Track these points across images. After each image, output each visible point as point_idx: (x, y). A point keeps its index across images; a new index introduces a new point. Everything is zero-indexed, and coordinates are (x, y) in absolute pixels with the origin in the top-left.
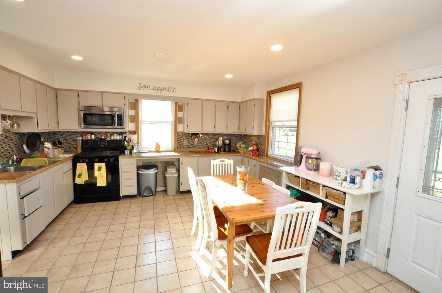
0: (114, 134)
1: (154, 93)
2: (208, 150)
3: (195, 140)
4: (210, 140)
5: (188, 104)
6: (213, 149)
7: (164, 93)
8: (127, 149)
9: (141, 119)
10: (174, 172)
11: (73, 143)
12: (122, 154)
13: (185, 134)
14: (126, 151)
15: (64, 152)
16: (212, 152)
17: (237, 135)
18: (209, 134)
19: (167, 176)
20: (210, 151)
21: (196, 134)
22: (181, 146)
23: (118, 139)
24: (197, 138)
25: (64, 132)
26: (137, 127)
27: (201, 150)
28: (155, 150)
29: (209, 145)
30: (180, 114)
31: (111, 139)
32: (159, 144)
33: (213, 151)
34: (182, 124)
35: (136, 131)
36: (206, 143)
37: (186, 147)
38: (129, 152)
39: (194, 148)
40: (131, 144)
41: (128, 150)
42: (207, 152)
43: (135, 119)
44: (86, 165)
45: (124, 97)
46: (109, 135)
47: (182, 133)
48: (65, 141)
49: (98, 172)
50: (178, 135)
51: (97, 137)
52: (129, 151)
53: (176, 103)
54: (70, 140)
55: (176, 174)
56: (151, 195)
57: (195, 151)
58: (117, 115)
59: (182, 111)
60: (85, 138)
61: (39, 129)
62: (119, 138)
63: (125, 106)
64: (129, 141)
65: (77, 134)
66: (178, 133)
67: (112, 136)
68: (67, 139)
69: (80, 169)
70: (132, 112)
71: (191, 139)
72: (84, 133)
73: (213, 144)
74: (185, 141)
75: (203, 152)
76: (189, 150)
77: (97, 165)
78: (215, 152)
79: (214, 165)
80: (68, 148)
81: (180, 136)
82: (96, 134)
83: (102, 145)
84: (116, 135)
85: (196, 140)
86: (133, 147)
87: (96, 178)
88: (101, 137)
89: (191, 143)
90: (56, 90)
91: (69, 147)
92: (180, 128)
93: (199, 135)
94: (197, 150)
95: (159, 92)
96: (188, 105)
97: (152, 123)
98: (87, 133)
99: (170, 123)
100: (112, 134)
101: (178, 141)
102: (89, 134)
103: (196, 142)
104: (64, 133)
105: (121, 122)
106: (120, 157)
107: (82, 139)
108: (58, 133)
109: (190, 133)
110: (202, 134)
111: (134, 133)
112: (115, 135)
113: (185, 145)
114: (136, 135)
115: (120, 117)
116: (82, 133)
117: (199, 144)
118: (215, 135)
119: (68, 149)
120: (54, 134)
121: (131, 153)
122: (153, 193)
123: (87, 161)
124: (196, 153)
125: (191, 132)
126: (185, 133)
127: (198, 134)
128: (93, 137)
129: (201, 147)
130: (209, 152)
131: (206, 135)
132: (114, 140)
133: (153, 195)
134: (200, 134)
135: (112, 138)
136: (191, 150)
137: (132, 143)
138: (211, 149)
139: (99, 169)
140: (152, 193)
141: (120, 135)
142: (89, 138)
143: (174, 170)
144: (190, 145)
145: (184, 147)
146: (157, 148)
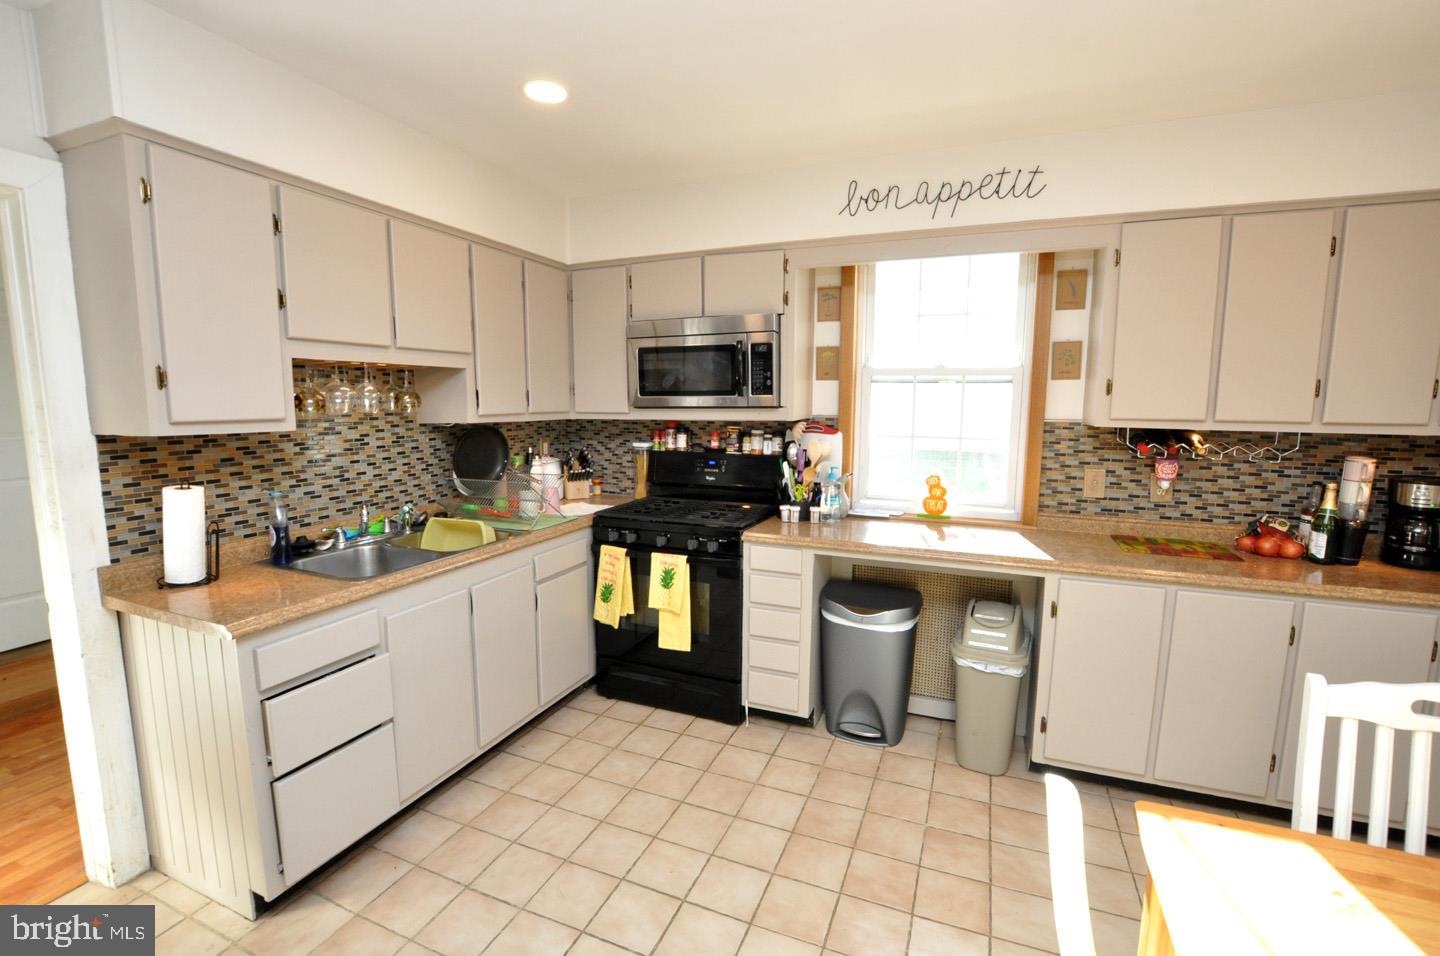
0: (754, 432)
1: (918, 219)
2: (1247, 542)
3: (1153, 471)
4: (1273, 476)
5: (1118, 253)
6: (1289, 536)
7: (975, 212)
8: (793, 499)
9: (867, 360)
10: (1006, 649)
11: (628, 462)
12: (765, 523)
13: (1095, 433)
14: (784, 509)
15: (603, 491)
16: (1278, 555)
18: (1268, 437)
19: (960, 662)
20: (1267, 545)
21: (1167, 440)
22: (1066, 499)
23: (767, 452)
24: (1172, 457)
25: (604, 422)
26: (845, 399)
27: (1197, 532)
28: (924, 512)
29: (1258, 505)
30: (1069, 325)
31: (740, 449)
32: (944, 484)
33: (1291, 549)
34: (1078, 377)
35: (837, 419)
36: (1234, 495)
37: (1092, 508)
38: (797, 515)
39: (1147, 516)
40: (808, 477)
41: (794, 504)
42: (1238, 548)
43: (837, 364)
44: (627, 554)
45: (786, 262)
46: (734, 436)
47: (1071, 426)
48: (608, 455)
49: (665, 590)
50: (1049, 438)
51: (697, 441)
52: (798, 509)
53: (1046, 261)
54: (620, 451)
55: (1013, 663)
56: (878, 735)
57: (1151, 535)
58: (753, 346)
59: (1079, 304)
60: (659, 443)
61: (481, 411)
62: (771, 447)
63: (786, 300)
64: (802, 462)
65: (640, 428)
66: (1050, 428)
67: (746, 439)
68: (612, 445)
69: (609, 567)
70: (827, 334)
71: (1128, 465)
72: (658, 427)
73: (1286, 499)
74: (1089, 473)
75: (1213, 546)
76: (1110, 524)
77: (659, 561)
78: (1306, 557)
79: (1333, 726)
80: (614, 478)
81: (1063, 447)
82: (696, 430)
83: (710, 474)
84: (760, 435)
85: (1166, 470)
86: (817, 491)
87: (656, 612)
88: (709, 441)
89: (1126, 484)
90: (569, 271)
91: (616, 475)
92: (1066, 402)
93: (1190, 443)
94: (1162, 531)
95: (945, 208)
96: (1117, 263)
97: (912, 377)
98: (667, 424)
99: (1009, 378)
100: (745, 431)
101: (1044, 469)
102: (671, 431)
103: (1165, 485)
104: (604, 425)
105: (766, 378)
106: (746, 535)
107: (652, 447)
108: (588, 426)
109: (1122, 431)
110: (1207, 436)
111: (829, 426)
112: (756, 435)
113: (1086, 494)
114: (838, 437)
115: (764, 356)
116: (652, 426)
117: (1184, 497)
118: (1311, 442)
119: (615, 481)
120: (578, 427)
121: (805, 516)
122: (889, 730)
123: (631, 538)
124: (1160, 549)
125: (1129, 425)
126: (1091, 428)
127: (1182, 436)
128: (682, 442)
129: (1198, 514)
130: (1256, 552)
131: (1241, 441)
132: (750, 457)
133: (882, 739)
134: (1195, 438)
135: (747, 448)
136: (1127, 525)
137: (817, 474)
138: (1274, 532)
139: (667, 579)
140: (882, 731)
141: (775, 434)
142: (671, 446)
143: (1004, 635)
144: (1118, 499)
145: (1083, 505)
146: (933, 502)
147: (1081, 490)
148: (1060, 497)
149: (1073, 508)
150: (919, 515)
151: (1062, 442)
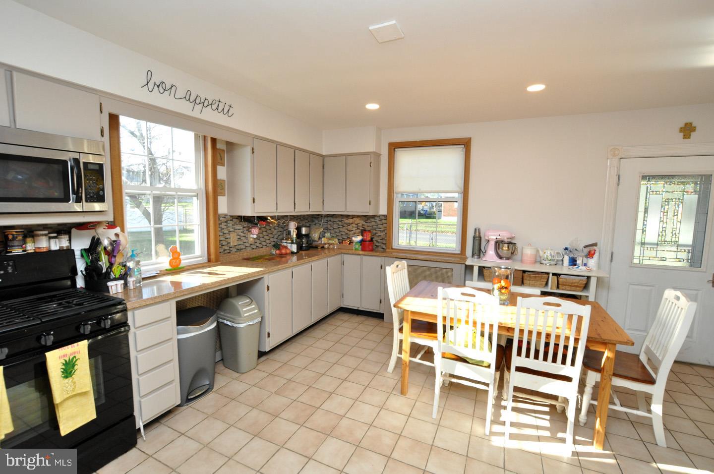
0: (36, 233)
3: (250, 232)
4: (273, 229)
5: (253, 149)
10: (257, 311)
13: (232, 218)
14: (112, 285)
16: (286, 254)
17: (307, 217)
20: (283, 251)
22: (226, 248)
23: (53, 249)
27: (260, 252)
28: (170, 268)
31: (26, 249)
33: (287, 251)
34: (225, 196)
37: (234, 250)
39: (249, 249)
40: (119, 259)
47: (225, 216)
49: (67, 380)
50: (220, 222)
56: (207, 388)
57: (250, 256)
58: (85, 164)
59: (224, 165)
62: (57, 243)
63: (102, 134)
66: (220, 218)
67: (29, 240)
71: (243, 231)
74: (232, 235)
76: (240, 255)
78: (292, 253)
81: (223, 226)
85: (254, 231)
89: (242, 238)
93: (269, 220)
94: (253, 254)
95: (191, 106)
96: (253, 152)
97: (150, 192)
99: (195, 194)
103: (255, 237)
112: (39, 236)
113: (232, 244)
126: (231, 216)
127: (265, 218)
129: (260, 246)
133: (210, 388)
134: (269, 218)
135: (31, 248)
136: (245, 254)
137: (123, 256)
139: (68, 369)
140: (210, 383)
141: (59, 233)
143: (254, 306)
144: (240, 245)
145: (231, 249)
146: (175, 261)
147: (230, 243)
148: (224, 247)
149: (228, 251)
150: (166, 270)
151: (223, 224)
